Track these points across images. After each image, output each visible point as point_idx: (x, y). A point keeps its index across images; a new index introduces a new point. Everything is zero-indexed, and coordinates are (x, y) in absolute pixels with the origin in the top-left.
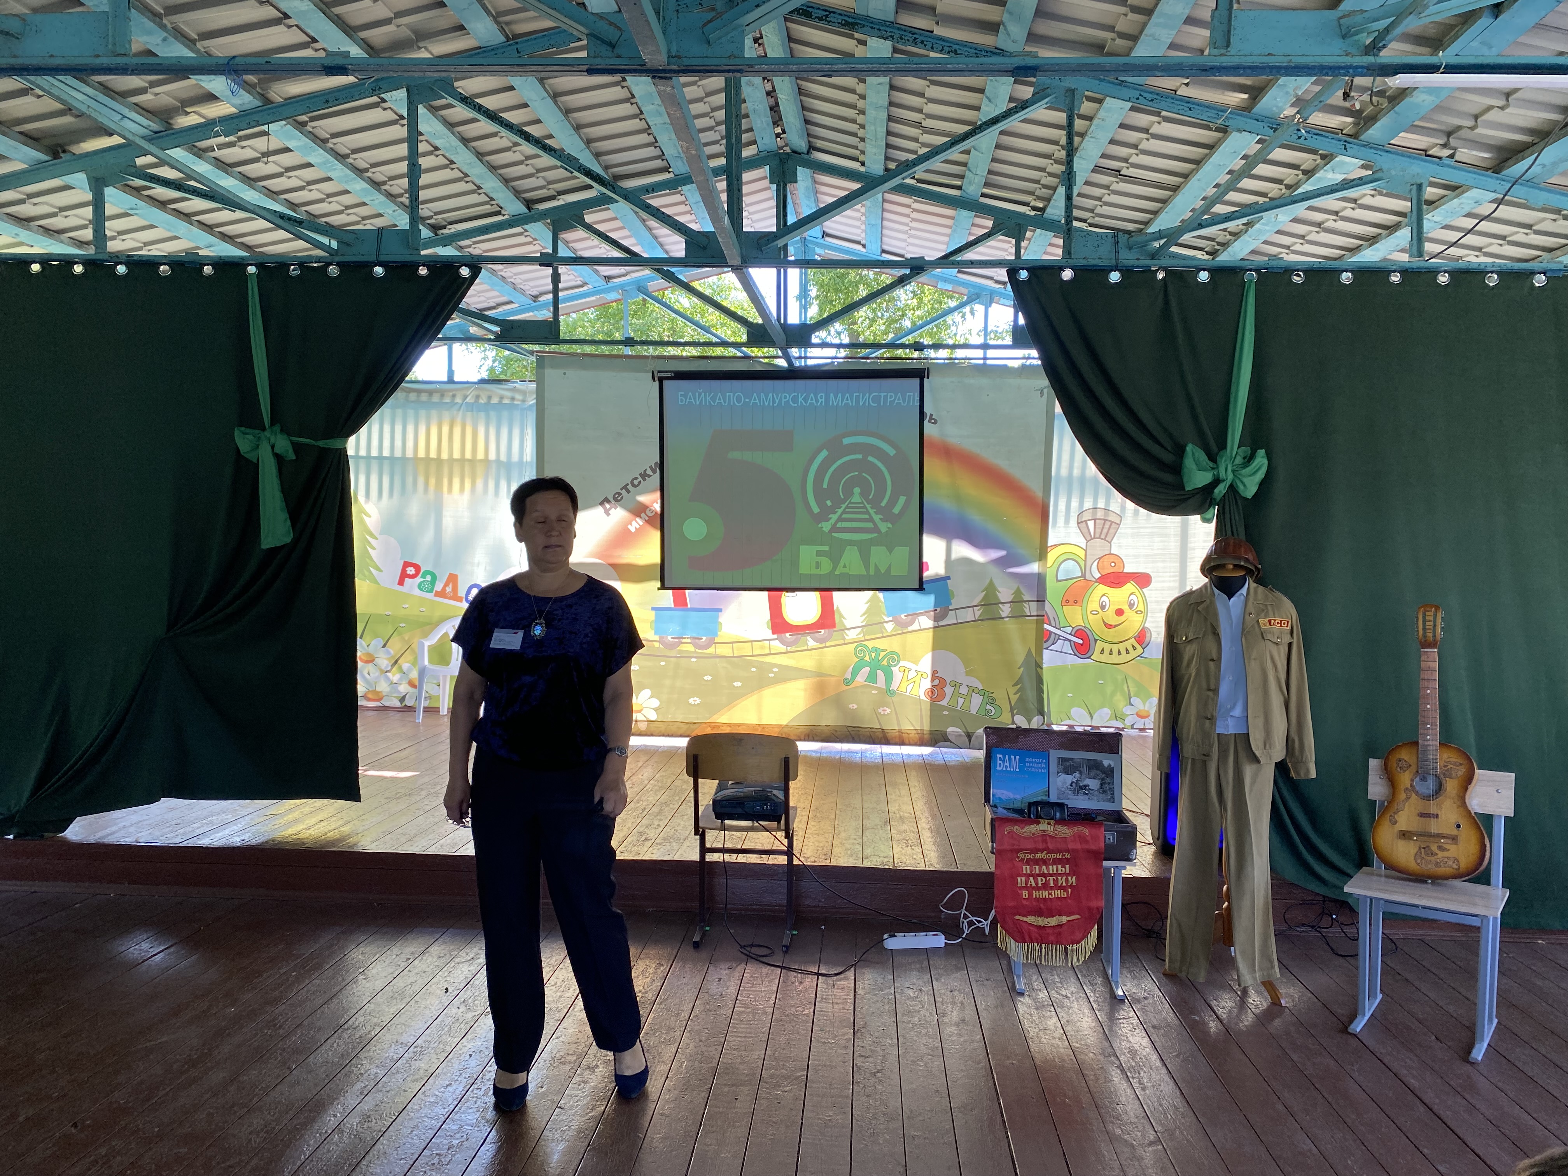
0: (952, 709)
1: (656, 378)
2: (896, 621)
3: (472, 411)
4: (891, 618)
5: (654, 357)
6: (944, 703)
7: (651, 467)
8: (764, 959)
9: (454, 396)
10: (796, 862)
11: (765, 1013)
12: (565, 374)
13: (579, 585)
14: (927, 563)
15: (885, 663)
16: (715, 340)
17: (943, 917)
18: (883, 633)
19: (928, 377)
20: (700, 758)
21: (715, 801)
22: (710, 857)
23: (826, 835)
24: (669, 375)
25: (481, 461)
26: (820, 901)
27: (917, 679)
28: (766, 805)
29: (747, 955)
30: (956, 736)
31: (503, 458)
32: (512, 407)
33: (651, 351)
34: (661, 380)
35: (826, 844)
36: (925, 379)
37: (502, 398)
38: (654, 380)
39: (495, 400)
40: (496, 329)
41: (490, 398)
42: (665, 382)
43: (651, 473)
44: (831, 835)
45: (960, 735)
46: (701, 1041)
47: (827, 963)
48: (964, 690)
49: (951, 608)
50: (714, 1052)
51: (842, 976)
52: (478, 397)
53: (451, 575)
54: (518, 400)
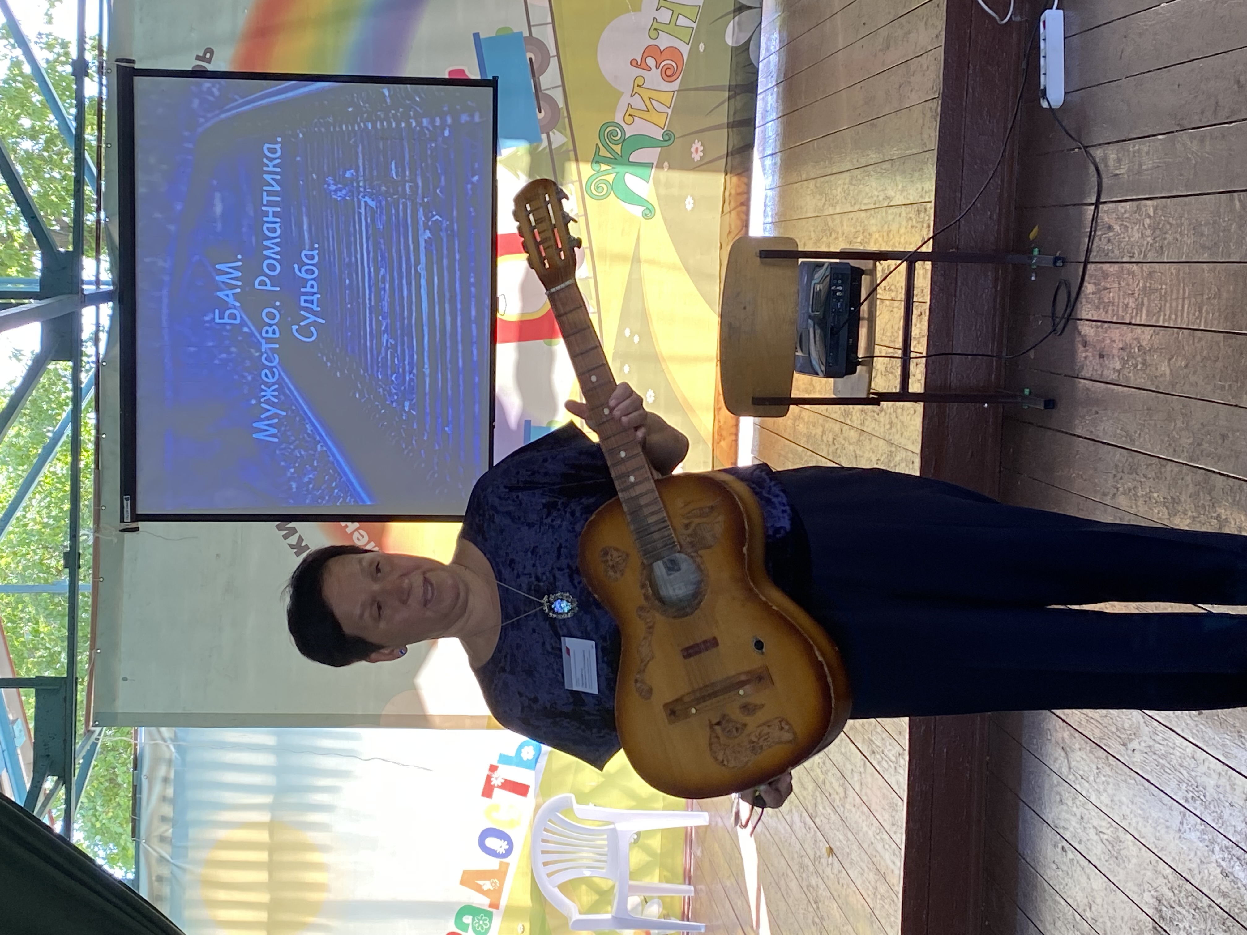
0: (695, 38)
1: (134, 525)
2: (548, 128)
3: (186, 848)
4: (544, 136)
5: (97, 529)
6: (685, 50)
7: (285, 537)
8: (1074, 295)
9: (160, 879)
10: (928, 248)
11: (1151, 274)
12: (125, 679)
13: (475, 552)
14: (450, 73)
15: (618, 148)
16: (68, 431)
17: (1018, 19)
18: (568, 151)
19: (133, 62)
20: (758, 395)
21: (828, 375)
22: (916, 386)
23: (890, 217)
24: (127, 504)
25: (271, 835)
26: (991, 217)
27: (646, 94)
28: (835, 292)
29: (1068, 320)
30: (740, 30)
31: (267, 799)
32: (180, 784)
33: (86, 536)
34: (138, 518)
35: (904, 214)
36: (136, 66)
37: (164, 799)
38: (136, 529)
39: (167, 810)
40: (49, 783)
41: (164, 819)
42: (140, 511)
43: (296, 536)
44: (890, 210)
45: (739, 24)
46: (1186, 366)
47: (1083, 194)
48: (665, 16)
49: (526, 34)
50: (1203, 343)
51: (1102, 167)
52: (162, 839)
53: (463, 882)
54: (168, 772)
